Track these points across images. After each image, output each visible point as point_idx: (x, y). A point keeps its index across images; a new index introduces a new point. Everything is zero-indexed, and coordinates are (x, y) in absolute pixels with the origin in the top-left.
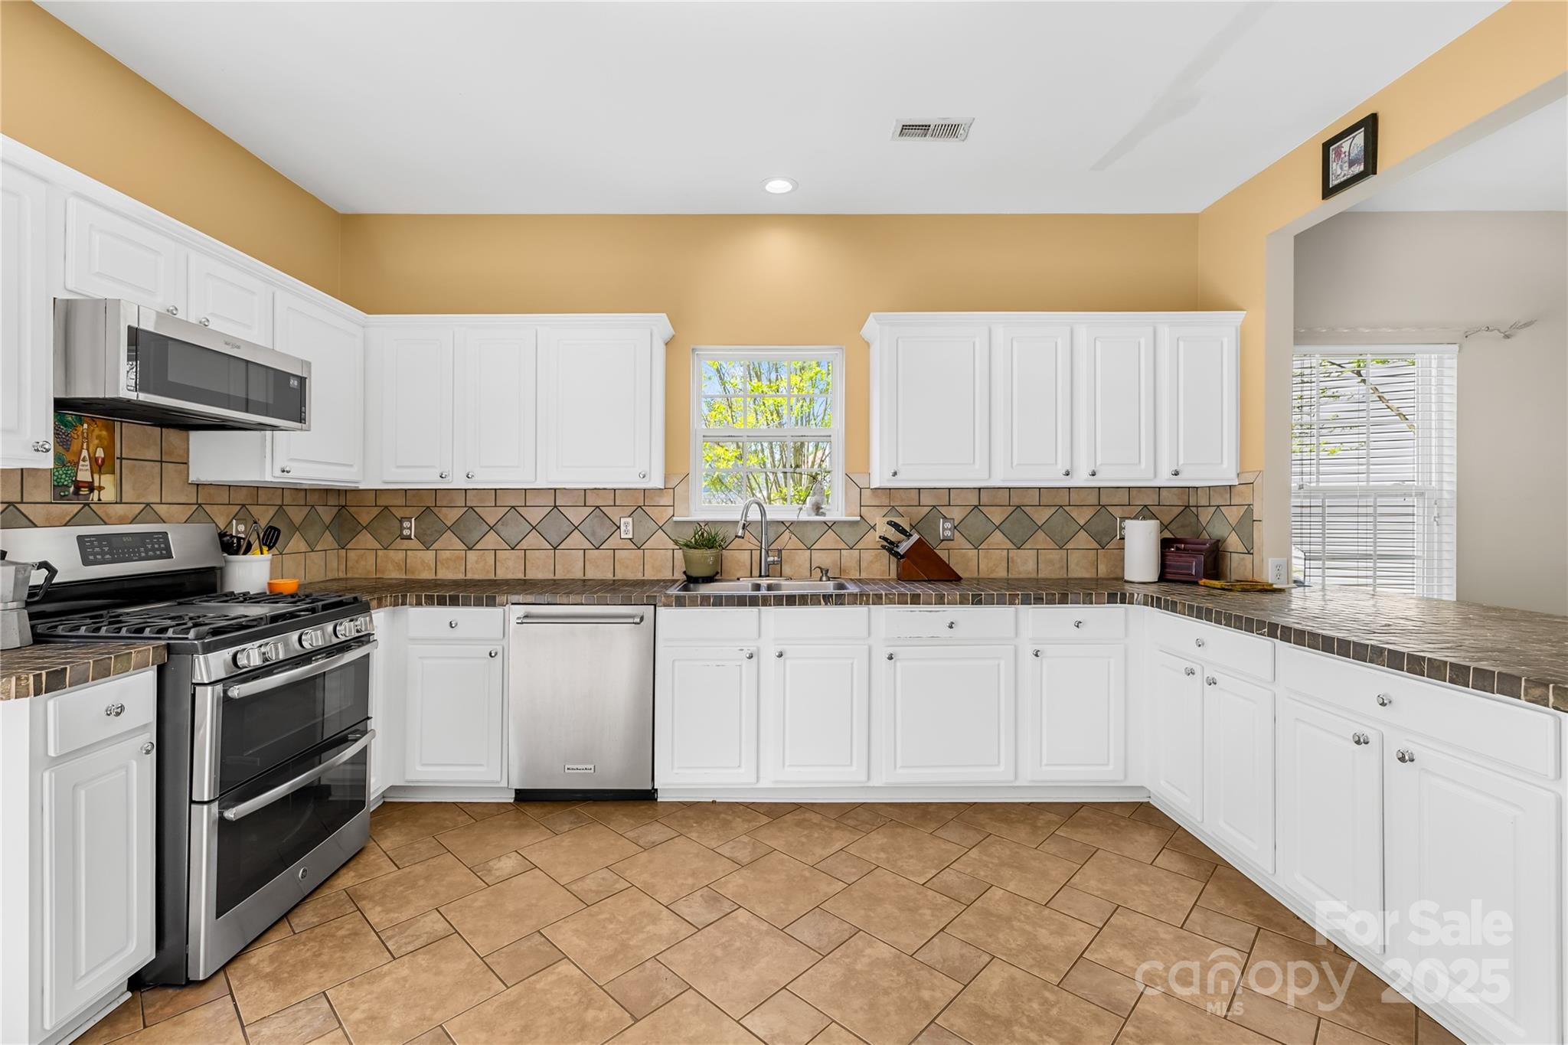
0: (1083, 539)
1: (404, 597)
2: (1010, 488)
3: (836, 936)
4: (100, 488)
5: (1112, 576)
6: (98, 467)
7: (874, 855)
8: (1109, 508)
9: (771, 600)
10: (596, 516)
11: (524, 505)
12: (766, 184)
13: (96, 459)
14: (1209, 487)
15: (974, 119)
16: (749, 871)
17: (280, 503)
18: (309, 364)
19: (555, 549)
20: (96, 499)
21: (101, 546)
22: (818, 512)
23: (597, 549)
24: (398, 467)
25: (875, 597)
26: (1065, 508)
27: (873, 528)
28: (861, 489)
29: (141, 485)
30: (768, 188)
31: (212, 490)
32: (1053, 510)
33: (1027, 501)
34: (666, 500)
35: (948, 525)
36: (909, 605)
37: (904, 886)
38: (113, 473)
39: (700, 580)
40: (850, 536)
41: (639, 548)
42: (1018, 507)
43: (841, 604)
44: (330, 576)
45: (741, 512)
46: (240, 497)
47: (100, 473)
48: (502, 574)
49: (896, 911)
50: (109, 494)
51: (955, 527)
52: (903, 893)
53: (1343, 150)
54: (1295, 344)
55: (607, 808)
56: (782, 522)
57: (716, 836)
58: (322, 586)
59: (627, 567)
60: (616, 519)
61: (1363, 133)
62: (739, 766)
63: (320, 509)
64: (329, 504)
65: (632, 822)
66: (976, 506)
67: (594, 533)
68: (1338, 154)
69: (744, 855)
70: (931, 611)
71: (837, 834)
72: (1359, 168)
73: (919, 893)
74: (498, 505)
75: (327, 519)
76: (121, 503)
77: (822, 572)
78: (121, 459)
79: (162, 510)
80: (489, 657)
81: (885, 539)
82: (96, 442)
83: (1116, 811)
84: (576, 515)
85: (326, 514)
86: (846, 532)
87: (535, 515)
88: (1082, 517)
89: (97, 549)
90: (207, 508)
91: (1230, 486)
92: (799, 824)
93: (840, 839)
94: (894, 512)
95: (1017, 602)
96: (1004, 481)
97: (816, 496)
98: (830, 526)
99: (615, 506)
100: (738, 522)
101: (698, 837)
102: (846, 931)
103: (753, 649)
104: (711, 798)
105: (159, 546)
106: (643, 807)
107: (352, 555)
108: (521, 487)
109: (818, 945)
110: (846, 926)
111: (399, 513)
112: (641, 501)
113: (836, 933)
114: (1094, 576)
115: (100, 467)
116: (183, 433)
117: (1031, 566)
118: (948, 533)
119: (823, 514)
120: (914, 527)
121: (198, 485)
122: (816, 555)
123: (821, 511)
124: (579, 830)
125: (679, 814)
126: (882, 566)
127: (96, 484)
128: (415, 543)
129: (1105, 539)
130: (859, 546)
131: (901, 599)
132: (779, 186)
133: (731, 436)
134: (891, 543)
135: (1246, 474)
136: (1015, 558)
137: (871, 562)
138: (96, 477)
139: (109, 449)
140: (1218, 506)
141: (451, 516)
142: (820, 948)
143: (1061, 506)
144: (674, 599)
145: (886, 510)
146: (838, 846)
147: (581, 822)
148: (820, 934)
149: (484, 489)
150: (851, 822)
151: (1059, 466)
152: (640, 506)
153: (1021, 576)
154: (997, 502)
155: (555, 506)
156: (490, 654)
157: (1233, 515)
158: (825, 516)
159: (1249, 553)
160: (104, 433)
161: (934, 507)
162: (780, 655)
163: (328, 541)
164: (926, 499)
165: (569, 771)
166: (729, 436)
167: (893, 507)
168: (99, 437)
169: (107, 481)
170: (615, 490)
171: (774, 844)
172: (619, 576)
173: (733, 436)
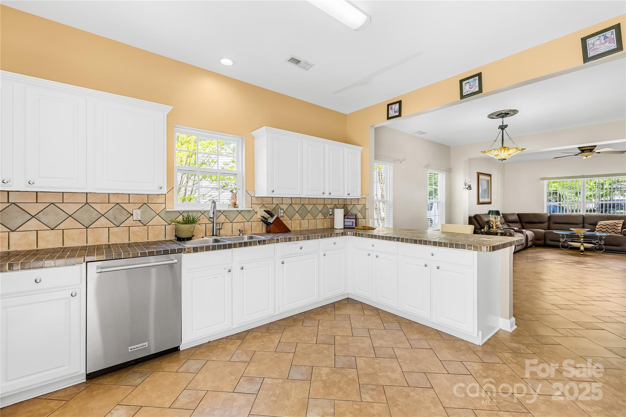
0: (320, 216)
2: (300, 198)
3: (307, 372)
5: (327, 227)
7: (292, 340)
8: (327, 205)
9: (237, 245)
10: (117, 209)
11: (62, 202)
12: (221, 60)
14: (351, 199)
15: (315, 65)
16: (253, 363)
19: (87, 228)
22: (235, 206)
23: (118, 227)
25: (276, 240)
26: (316, 205)
27: (256, 213)
28: (252, 197)
32: (313, 205)
33: (305, 203)
34: (161, 200)
35: (282, 211)
36: (288, 242)
37: (311, 346)
39: (186, 239)
40: (247, 216)
41: (145, 225)
42: (303, 204)
43: (265, 244)
45: (211, 206)
48: (42, 246)
49: (317, 355)
51: (284, 212)
52: (313, 349)
53: (393, 108)
54: (375, 160)
55: (156, 363)
56: (220, 211)
57: (225, 355)
59: (138, 236)
60: (130, 210)
61: (398, 105)
62: (224, 322)
65: (176, 364)
66: (291, 204)
67: (115, 218)
68: (392, 108)
69: (245, 358)
70: (295, 244)
71: (273, 337)
72: (397, 114)
73: (318, 347)
74: (38, 202)
77: (240, 232)
80: (71, 296)
81: (263, 217)
83: (344, 302)
84: (101, 208)
88: (320, 208)
91: (358, 199)
92: (255, 338)
93: (276, 338)
94: (264, 207)
95: (319, 238)
96: (306, 195)
97: (234, 200)
98: (240, 212)
99: (129, 203)
100: (210, 211)
101: (217, 359)
102: (309, 369)
103: (230, 268)
104: (208, 340)
106: (175, 355)
108: (60, 191)
109: (305, 378)
110: (307, 367)
112: (146, 201)
113: (307, 371)
114: (323, 228)
117: (307, 225)
118: (282, 214)
119: (237, 207)
122: (234, 225)
123: (236, 206)
124: (148, 379)
125: (197, 352)
126: (261, 228)
129: (326, 215)
130: (251, 220)
131: (285, 240)
132: (226, 62)
133: (191, 171)
134: (266, 219)
135: (363, 195)
136: (302, 223)
137: (256, 227)
140: (354, 205)
142: (307, 379)
143: (315, 204)
144: (192, 249)
145: (261, 205)
146: (277, 341)
147: (146, 375)
148: (302, 374)
150: (273, 331)
151: (321, 191)
152: (145, 203)
153: (304, 229)
154: (297, 203)
155: (87, 203)
156: (72, 295)
157: (359, 207)
158: (238, 208)
159: (364, 218)
161: (277, 204)
162: (242, 269)
164: (275, 202)
165: (132, 350)
167: (263, 204)
170: (129, 194)
171: (254, 348)
172: (132, 241)
173: (193, 171)
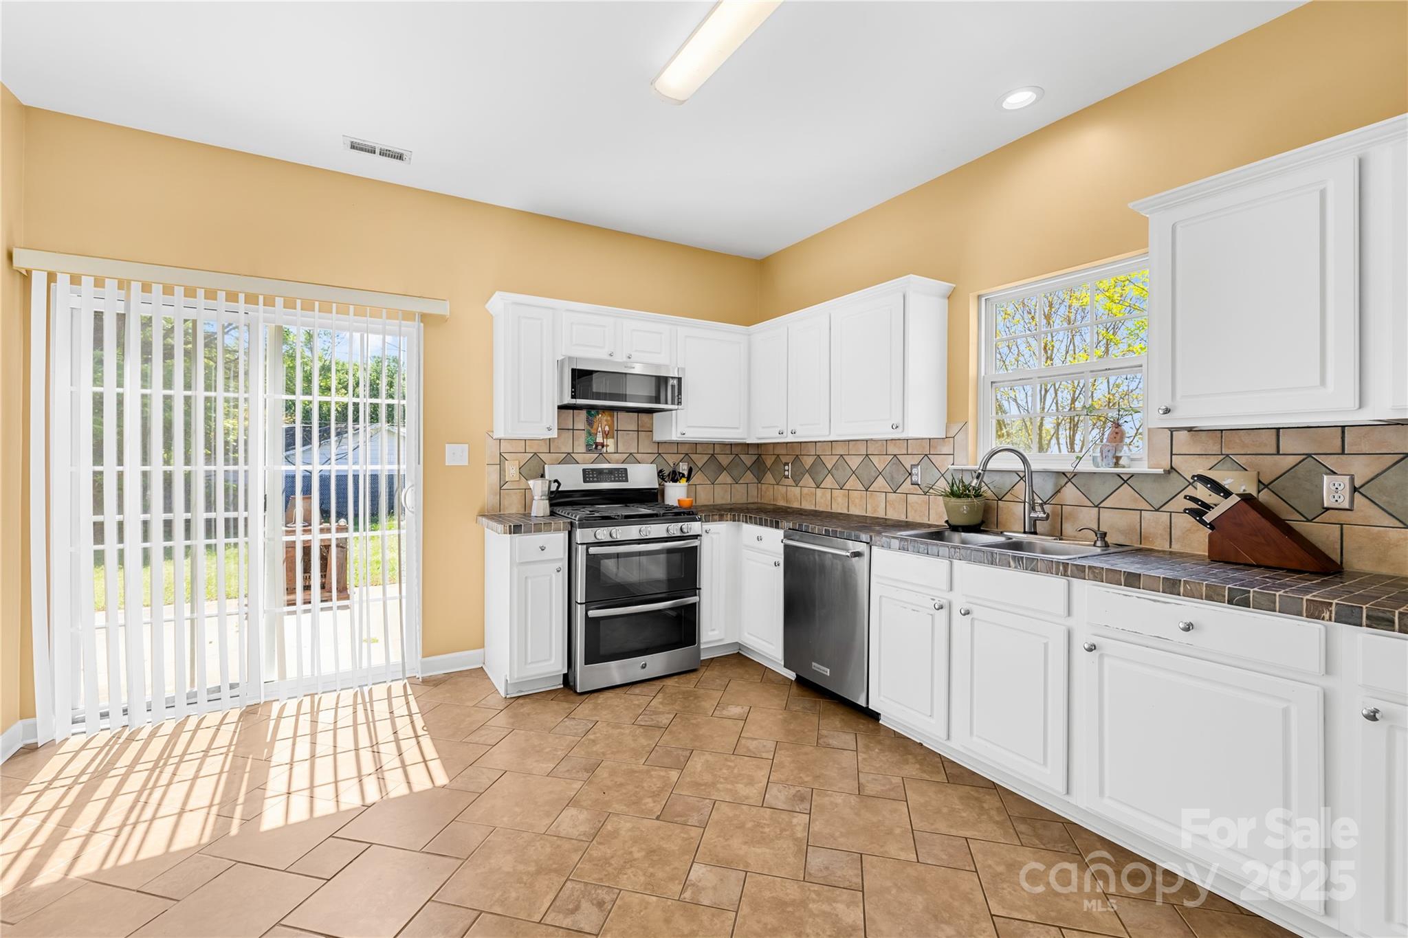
1: (739, 515)
4: (607, 446)
6: (606, 435)
10: (894, 464)
11: (848, 453)
13: (605, 432)
17: (712, 452)
18: (683, 369)
19: (867, 490)
20: (605, 451)
21: (593, 474)
23: (895, 492)
24: (763, 428)
25: (1074, 568)
28: (1172, 431)
29: (627, 443)
30: (1005, 105)
31: (666, 445)
34: (949, 448)
35: (1339, 485)
38: (613, 438)
40: (1154, 495)
41: (925, 493)
43: (1035, 571)
44: (750, 500)
46: (684, 449)
47: (607, 438)
50: (611, 449)
51: (1356, 490)
56: (1064, 473)
58: (745, 505)
59: (916, 510)
60: (908, 466)
62: (931, 716)
63: (742, 457)
64: (750, 453)
67: (892, 479)
70: (1154, 601)
74: (833, 453)
75: (749, 463)
76: (617, 453)
77: (1096, 535)
78: (617, 431)
79: (638, 456)
80: (774, 566)
82: (605, 423)
84: (879, 462)
85: (748, 460)
86: (1148, 489)
87: (854, 462)
89: (591, 476)
90: (664, 456)
94: (1229, 465)
95: (1326, 616)
98: (1125, 480)
99: (907, 454)
103: (944, 601)
104: (918, 739)
105: (622, 475)
107: (764, 486)
111: (784, 461)
112: (929, 449)
115: (607, 435)
116: (650, 415)
118: (1341, 499)
120: (1266, 486)
121: (658, 443)
123: (1117, 459)
127: (605, 444)
128: (790, 481)
130: (1167, 508)
131: (1111, 576)
132: (1020, 99)
134: (1202, 505)
138: (605, 440)
139: (611, 427)
141: (808, 461)
145: (1214, 459)
149: (824, 442)
152: (927, 455)
155: (867, 454)
156: (775, 564)
160: (609, 418)
161: (1310, 456)
162: (966, 613)
163: (749, 476)
164: (1292, 445)
165: (814, 668)
166: (1020, 379)
167: (1227, 456)
168: (606, 421)
169: (610, 442)
170: (908, 440)
172: (910, 519)
173: (1025, 379)
